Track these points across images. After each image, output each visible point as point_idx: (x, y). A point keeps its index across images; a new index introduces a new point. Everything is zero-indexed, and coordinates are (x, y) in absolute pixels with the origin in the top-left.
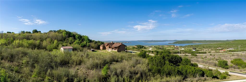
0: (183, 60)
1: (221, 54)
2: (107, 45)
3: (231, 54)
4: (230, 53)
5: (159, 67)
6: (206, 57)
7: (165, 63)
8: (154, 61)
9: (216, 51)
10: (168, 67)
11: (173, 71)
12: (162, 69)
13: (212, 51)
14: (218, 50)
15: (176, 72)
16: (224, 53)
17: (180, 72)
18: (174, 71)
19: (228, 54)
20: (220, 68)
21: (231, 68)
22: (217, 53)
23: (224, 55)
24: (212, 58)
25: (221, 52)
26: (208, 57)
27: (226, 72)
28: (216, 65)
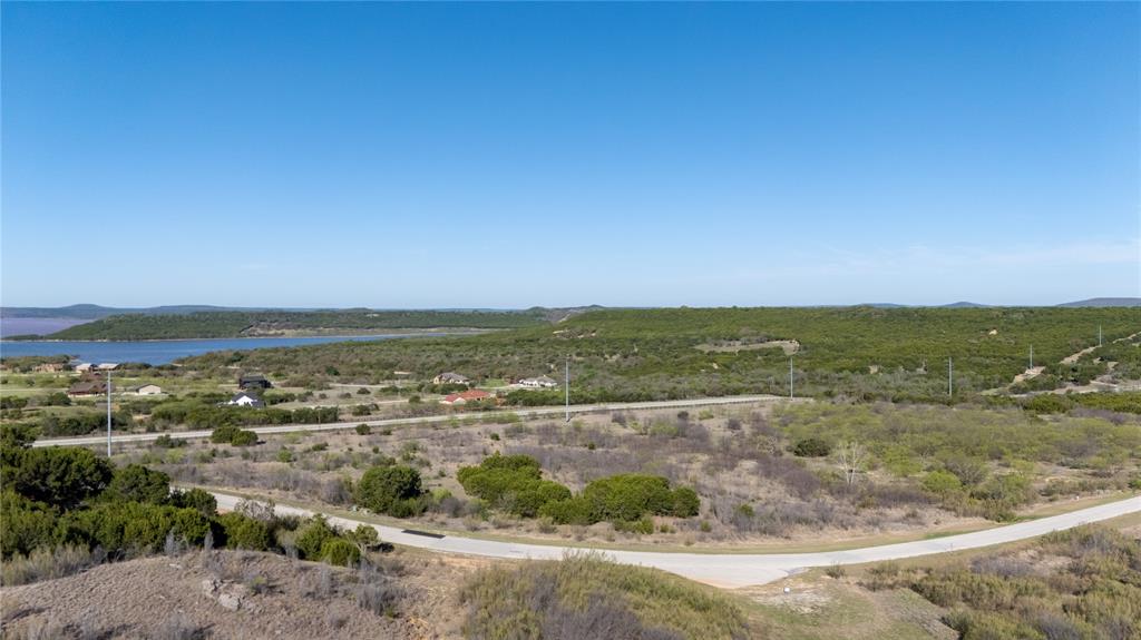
0: (117, 479)
1: (435, 426)
3: (513, 419)
4: (507, 412)
6: (321, 448)
9: (416, 399)
11: (46, 533)
13: (385, 403)
14: (433, 390)
15: (60, 536)
16: (461, 416)
17: (86, 536)
18: (50, 534)
19: (487, 421)
20: (365, 511)
21: (437, 510)
22: (415, 413)
23: (452, 431)
24: (357, 449)
25: (448, 403)
26: (336, 446)
27: (362, 531)
28: (340, 496)
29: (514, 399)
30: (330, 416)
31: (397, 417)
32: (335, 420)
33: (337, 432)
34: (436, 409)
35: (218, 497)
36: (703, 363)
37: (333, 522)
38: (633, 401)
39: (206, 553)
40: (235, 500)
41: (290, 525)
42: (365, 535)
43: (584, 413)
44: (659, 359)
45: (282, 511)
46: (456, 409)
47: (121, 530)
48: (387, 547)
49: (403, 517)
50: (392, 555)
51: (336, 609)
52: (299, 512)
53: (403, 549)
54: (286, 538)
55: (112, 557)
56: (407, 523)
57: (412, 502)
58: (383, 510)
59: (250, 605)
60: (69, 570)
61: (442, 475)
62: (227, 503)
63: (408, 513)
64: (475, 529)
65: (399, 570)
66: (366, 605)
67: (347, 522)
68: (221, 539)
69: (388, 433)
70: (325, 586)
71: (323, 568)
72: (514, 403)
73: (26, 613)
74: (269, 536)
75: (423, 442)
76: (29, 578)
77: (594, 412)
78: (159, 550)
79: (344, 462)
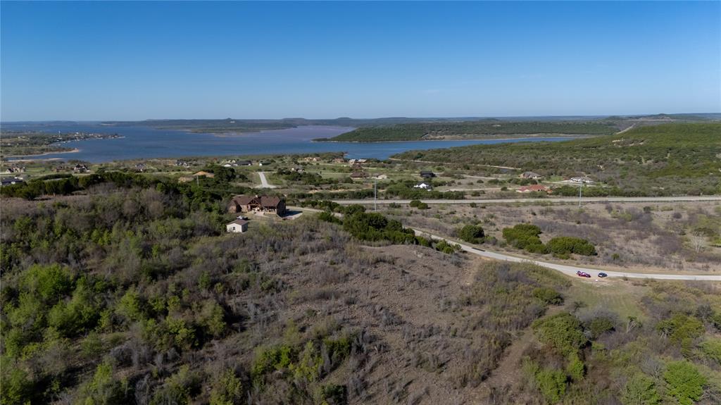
0: (389, 223)
2: (250, 203)
4: (549, 199)
5: (363, 233)
6: (453, 213)
7: (368, 229)
8: (354, 226)
9: (504, 189)
10: (373, 232)
12: (367, 234)
13: (490, 190)
15: (382, 237)
19: (535, 204)
20: (461, 240)
21: (488, 242)
22: (502, 197)
23: (515, 209)
24: (468, 215)
25: (521, 192)
26: (460, 213)
27: (457, 246)
28: (454, 235)
29: (558, 192)
30: (460, 196)
31: (493, 199)
32: (463, 198)
33: (461, 205)
34: (513, 195)
35: (415, 231)
36: (713, 168)
37: (450, 242)
38: (633, 196)
39: (414, 245)
40: (421, 232)
41: (436, 241)
42: (458, 247)
43: (593, 203)
44: (680, 165)
45: (434, 237)
46: (524, 196)
47: (394, 238)
48: (465, 252)
49: (474, 243)
50: (467, 255)
51: (445, 262)
52: (439, 238)
53: (470, 253)
54: (434, 245)
55: (393, 243)
56: (475, 246)
57: (479, 239)
58: (468, 240)
59: (424, 257)
60: (387, 245)
61: (498, 230)
62: (418, 233)
63: (477, 243)
64: (498, 250)
65: (466, 258)
66: (452, 263)
67: (453, 243)
68: (417, 243)
69: (484, 208)
70: (442, 257)
71: (442, 253)
72: (557, 194)
73: (382, 252)
74: (430, 243)
75: (498, 214)
76: (380, 246)
77: (600, 202)
78: (403, 243)
79: (460, 220)
